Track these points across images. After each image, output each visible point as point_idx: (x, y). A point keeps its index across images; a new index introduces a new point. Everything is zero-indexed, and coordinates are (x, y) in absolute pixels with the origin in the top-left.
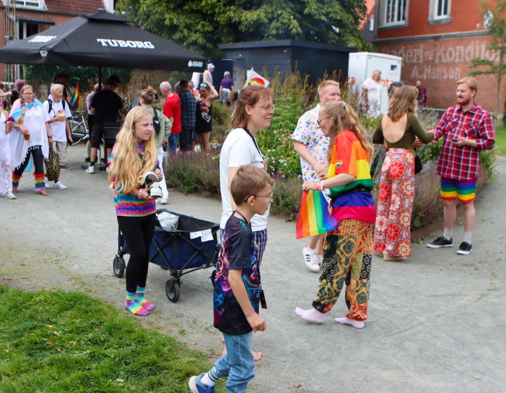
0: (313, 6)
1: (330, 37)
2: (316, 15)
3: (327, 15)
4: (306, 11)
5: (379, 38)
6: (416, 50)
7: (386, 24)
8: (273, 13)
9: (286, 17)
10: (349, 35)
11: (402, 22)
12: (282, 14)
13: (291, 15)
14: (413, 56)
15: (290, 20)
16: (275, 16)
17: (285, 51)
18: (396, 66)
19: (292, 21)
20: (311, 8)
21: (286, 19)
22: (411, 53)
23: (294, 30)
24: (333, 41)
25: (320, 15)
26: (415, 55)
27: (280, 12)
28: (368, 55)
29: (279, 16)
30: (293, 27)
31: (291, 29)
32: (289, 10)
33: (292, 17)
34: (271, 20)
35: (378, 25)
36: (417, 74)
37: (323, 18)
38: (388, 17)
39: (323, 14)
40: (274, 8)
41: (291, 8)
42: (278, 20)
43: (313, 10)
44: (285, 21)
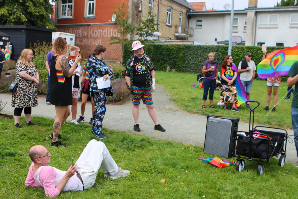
0: (32, 8)
1: (38, 23)
2: (33, 12)
3: (39, 12)
4: (29, 10)
5: (58, 24)
6: (78, 31)
7: (61, 17)
8: (11, 11)
9: (19, 13)
10: (48, 22)
11: (70, 17)
12: (16, 11)
13: (21, 12)
14: (77, 33)
15: (20, 15)
16: (13, 12)
17: (22, 31)
18: (72, 39)
19: (22, 15)
20: (31, 9)
21: (19, 14)
22: (76, 32)
23: (23, 20)
24: (39, 25)
25: (35, 12)
26: (78, 33)
27: (15, 10)
28: (60, 34)
29: (15, 12)
30: (23, 19)
31: (22, 20)
32: (20, 10)
33: (22, 13)
34: (10, 14)
35: (57, 18)
36: (79, 42)
37: (37, 14)
38: (63, 14)
39: (37, 12)
40: (12, 8)
41: (21, 9)
42: (14, 15)
43: (32, 10)
44: (18, 15)
